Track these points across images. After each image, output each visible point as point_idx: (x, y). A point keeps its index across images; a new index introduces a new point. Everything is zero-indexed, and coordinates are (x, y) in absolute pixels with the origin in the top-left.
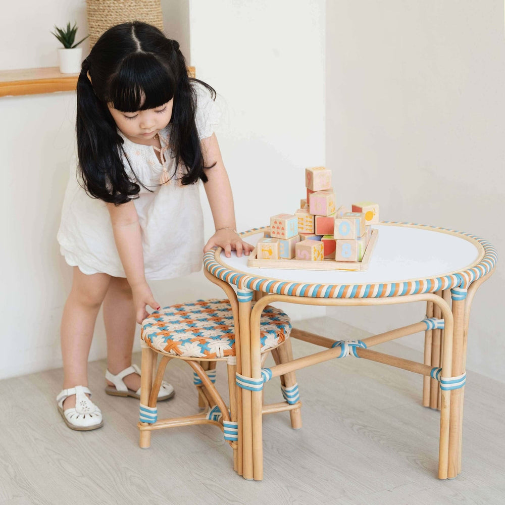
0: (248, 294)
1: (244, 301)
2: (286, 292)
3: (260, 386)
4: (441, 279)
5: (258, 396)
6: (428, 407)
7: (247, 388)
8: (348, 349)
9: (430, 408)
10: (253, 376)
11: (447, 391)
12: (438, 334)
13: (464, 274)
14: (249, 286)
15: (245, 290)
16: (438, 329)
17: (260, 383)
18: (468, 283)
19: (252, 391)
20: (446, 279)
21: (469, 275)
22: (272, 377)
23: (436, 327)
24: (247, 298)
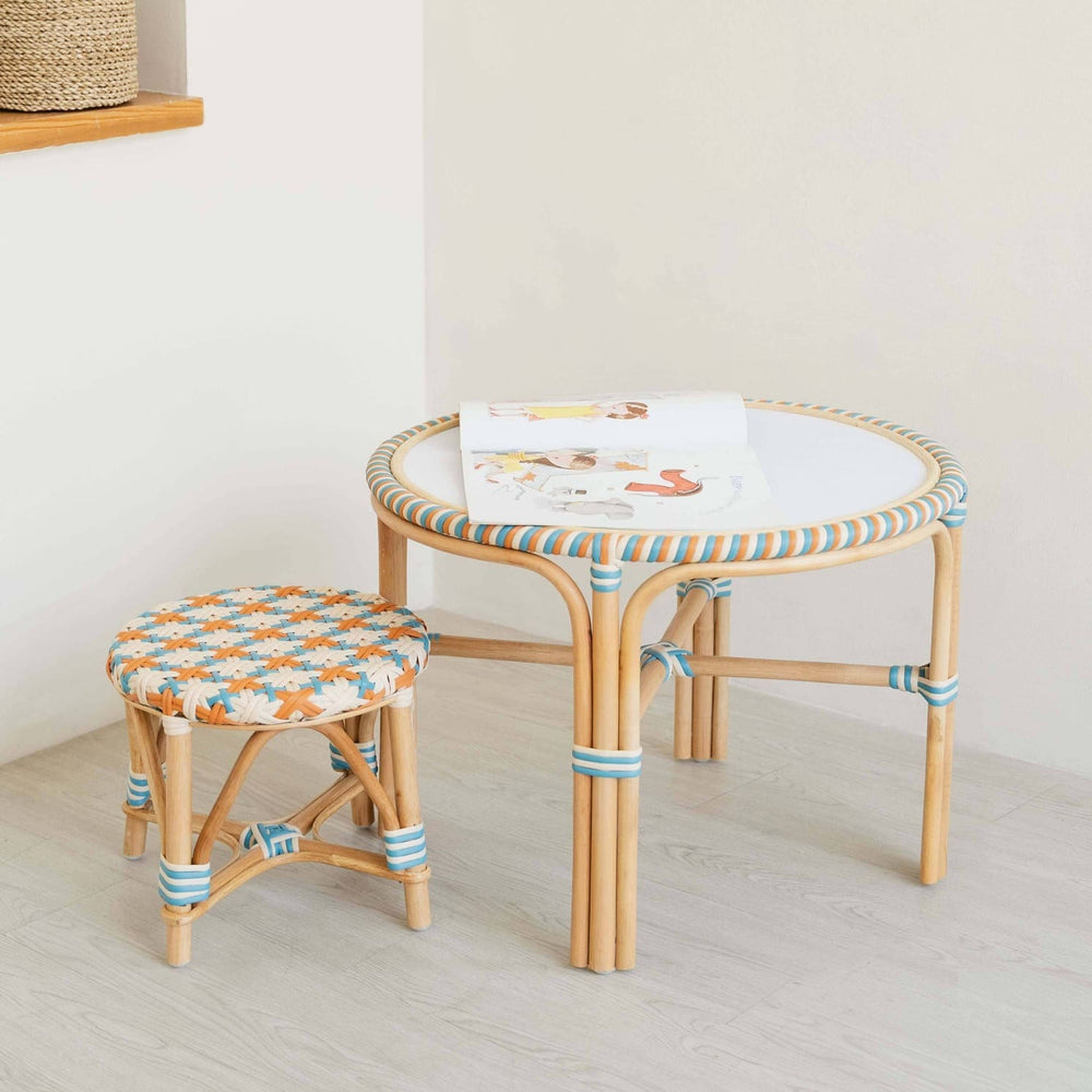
3: (636, 767)
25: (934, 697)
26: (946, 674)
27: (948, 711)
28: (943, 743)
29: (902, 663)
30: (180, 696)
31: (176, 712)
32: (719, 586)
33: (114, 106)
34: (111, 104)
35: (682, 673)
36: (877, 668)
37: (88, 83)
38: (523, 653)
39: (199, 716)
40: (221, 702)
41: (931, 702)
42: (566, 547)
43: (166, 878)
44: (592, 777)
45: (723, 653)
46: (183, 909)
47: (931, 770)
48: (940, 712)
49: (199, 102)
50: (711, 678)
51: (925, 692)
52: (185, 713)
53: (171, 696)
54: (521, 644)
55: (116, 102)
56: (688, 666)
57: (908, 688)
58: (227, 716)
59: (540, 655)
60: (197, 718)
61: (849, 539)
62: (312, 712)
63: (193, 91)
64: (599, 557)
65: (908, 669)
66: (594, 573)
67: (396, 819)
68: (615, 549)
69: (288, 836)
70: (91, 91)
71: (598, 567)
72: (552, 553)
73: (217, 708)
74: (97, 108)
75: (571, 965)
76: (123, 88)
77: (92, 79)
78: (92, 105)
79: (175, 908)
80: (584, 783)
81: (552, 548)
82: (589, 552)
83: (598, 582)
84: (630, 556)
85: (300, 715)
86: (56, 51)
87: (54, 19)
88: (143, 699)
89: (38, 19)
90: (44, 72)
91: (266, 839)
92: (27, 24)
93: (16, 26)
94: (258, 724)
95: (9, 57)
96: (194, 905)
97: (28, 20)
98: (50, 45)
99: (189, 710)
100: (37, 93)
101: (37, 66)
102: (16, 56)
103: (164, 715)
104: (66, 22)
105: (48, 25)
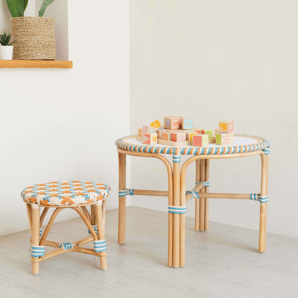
3: (185, 211)
25: (262, 200)
26: (265, 194)
27: (266, 205)
28: (264, 213)
29: (253, 193)
30: (36, 198)
31: (35, 202)
32: (206, 183)
33: (50, 60)
34: (49, 59)
35: (197, 197)
36: (247, 194)
37: (43, 53)
38: (156, 193)
40: (46, 199)
41: (261, 202)
42: (166, 151)
43: (32, 249)
44: (173, 214)
45: (207, 192)
46: (36, 258)
47: (261, 221)
48: (263, 204)
49: (72, 62)
50: (204, 199)
51: (260, 200)
53: (34, 198)
54: (155, 191)
55: (50, 59)
56: (198, 195)
57: (255, 199)
58: (48, 203)
59: (160, 194)
60: (41, 204)
61: (239, 150)
63: (70, 60)
64: (175, 153)
65: (255, 195)
66: (174, 158)
68: (179, 151)
69: (71, 245)
70: (44, 55)
71: (175, 156)
72: (163, 153)
73: (45, 200)
74: (45, 60)
75: (168, 266)
76: (52, 55)
77: (44, 52)
78: (44, 59)
79: (34, 257)
80: (171, 215)
81: (163, 152)
82: (172, 152)
83: (175, 160)
84: (183, 153)
85: (68, 204)
86: (35, 44)
87: (34, 36)
88: (27, 200)
89: (30, 36)
90: (31, 50)
91: (65, 246)
92: (27, 37)
93: (24, 38)
94: (57, 206)
95: (23, 46)
96: (40, 257)
97: (27, 36)
98: (33, 43)
99: (38, 202)
100: (30, 55)
101: (30, 48)
102: (24, 46)
103: (32, 204)
104: (37, 37)
105: (33, 37)
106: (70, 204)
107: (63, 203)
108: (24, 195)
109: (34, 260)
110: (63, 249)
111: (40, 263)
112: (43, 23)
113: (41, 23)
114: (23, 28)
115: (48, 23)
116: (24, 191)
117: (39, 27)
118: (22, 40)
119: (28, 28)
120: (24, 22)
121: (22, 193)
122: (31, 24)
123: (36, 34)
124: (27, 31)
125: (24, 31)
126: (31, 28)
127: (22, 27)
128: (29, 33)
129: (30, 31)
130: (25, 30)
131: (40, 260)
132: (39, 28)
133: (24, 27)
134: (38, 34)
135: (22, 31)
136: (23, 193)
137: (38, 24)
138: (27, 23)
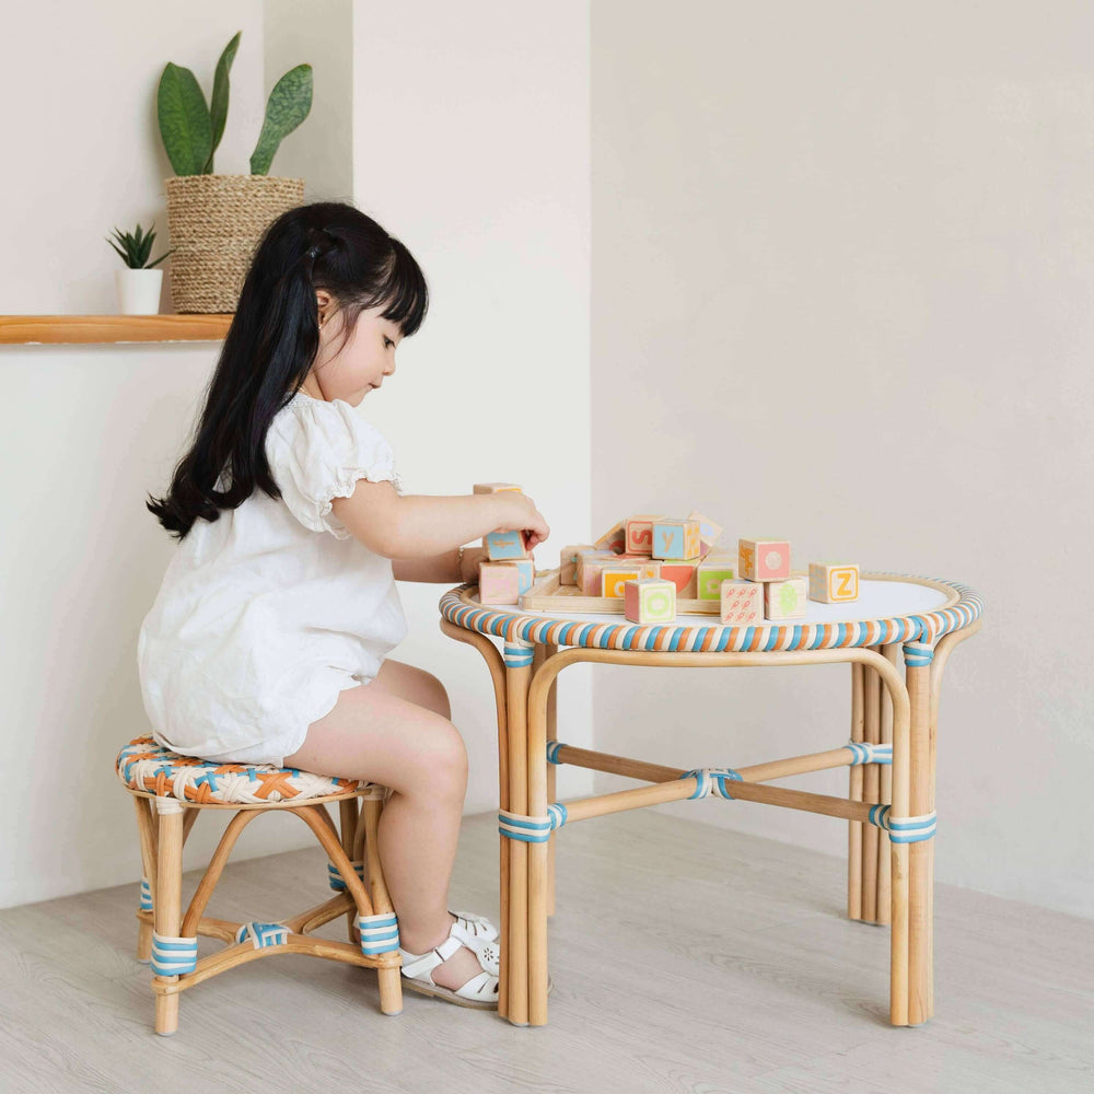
0: (524, 653)
1: (517, 665)
2: (597, 642)
4: (886, 624)
5: (541, 852)
6: (857, 921)
7: (521, 838)
8: (709, 783)
9: (862, 920)
10: (531, 812)
11: (902, 845)
12: (874, 772)
13: (929, 618)
14: (527, 636)
15: (519, 644)
16: (874, 763)
17: (545, 827)
18: (934, 635)
19: (528, 842)
20: (894, 623)
21: (936, 620)
22: (567, 820)
23: (870, 760)
24: (522, 658)
30: (171, 778)
31: (167, 793)
39: (188, 795)
40: (207, 782)
43: (155, 948)
46: (170, 980)
52: (176, 793)
53: (164, 778)
58: (212, 794)
60: (187, 798)
62: (289, 793)
67: (370, 906)
69: (278, 932)
73: (203, 786)
79: (163, 977)
85: (278, 796)
86: (231, 262)
87: (231, 236)
88: (141, 786)
89: (217, 235)
90: (221, 283)
91: (259, 934)
92: (210, 240)
93: (200, 242)
94: (242, 803)
95: (194, 268)
96: (181, 977)
97: (210, 236)
98: (227, 257)
99: (179, 790)
100: (215, 297)
101: (217, 275)
102: (198, 269)
103: (157, 797)
104: (241, 238)
105: (226, 241)
106: (285, 797)
107: (262, 794)
108: (128, 767)
109: (164, 986)
110: (251, 945)
111: (184, 994)
112: (259, 194)
113: (255, 196)
114: (198, 212)
115: (276, 194)
116: (128, 755)
117: (248, 209)
118: (193, 249)
119: (212, 211)
120: (200, 192)
121: (119, 761)
122: (220, 200)
123: (235, 229)
124: (208, 222)
125: (201, 222)
126: (220, 212)
127: (193, 209)
128: (214, 227)
129: (218, 222)
130: (203, 216)
131: (184, 984)
132: (246, 212)
133: (200, 209)
134: (244, 229)
135: (195, 219)
136: (125, 760)
137: (243, 198)
138: (209, 196)
